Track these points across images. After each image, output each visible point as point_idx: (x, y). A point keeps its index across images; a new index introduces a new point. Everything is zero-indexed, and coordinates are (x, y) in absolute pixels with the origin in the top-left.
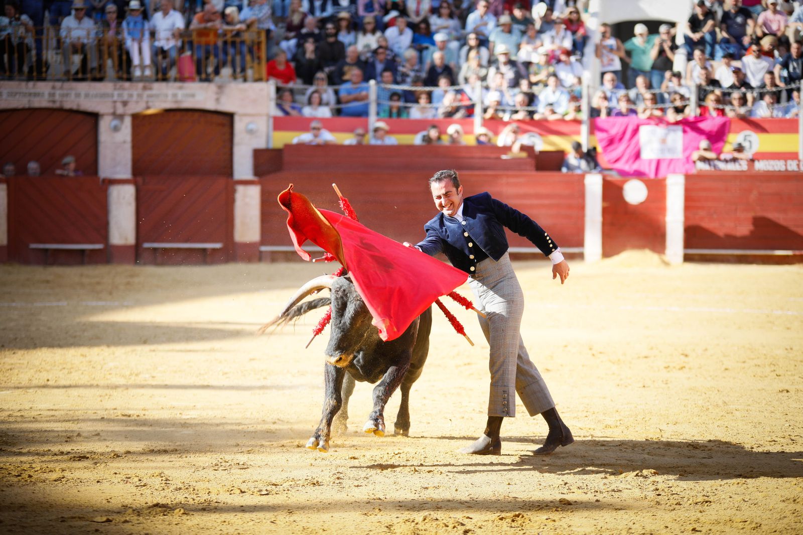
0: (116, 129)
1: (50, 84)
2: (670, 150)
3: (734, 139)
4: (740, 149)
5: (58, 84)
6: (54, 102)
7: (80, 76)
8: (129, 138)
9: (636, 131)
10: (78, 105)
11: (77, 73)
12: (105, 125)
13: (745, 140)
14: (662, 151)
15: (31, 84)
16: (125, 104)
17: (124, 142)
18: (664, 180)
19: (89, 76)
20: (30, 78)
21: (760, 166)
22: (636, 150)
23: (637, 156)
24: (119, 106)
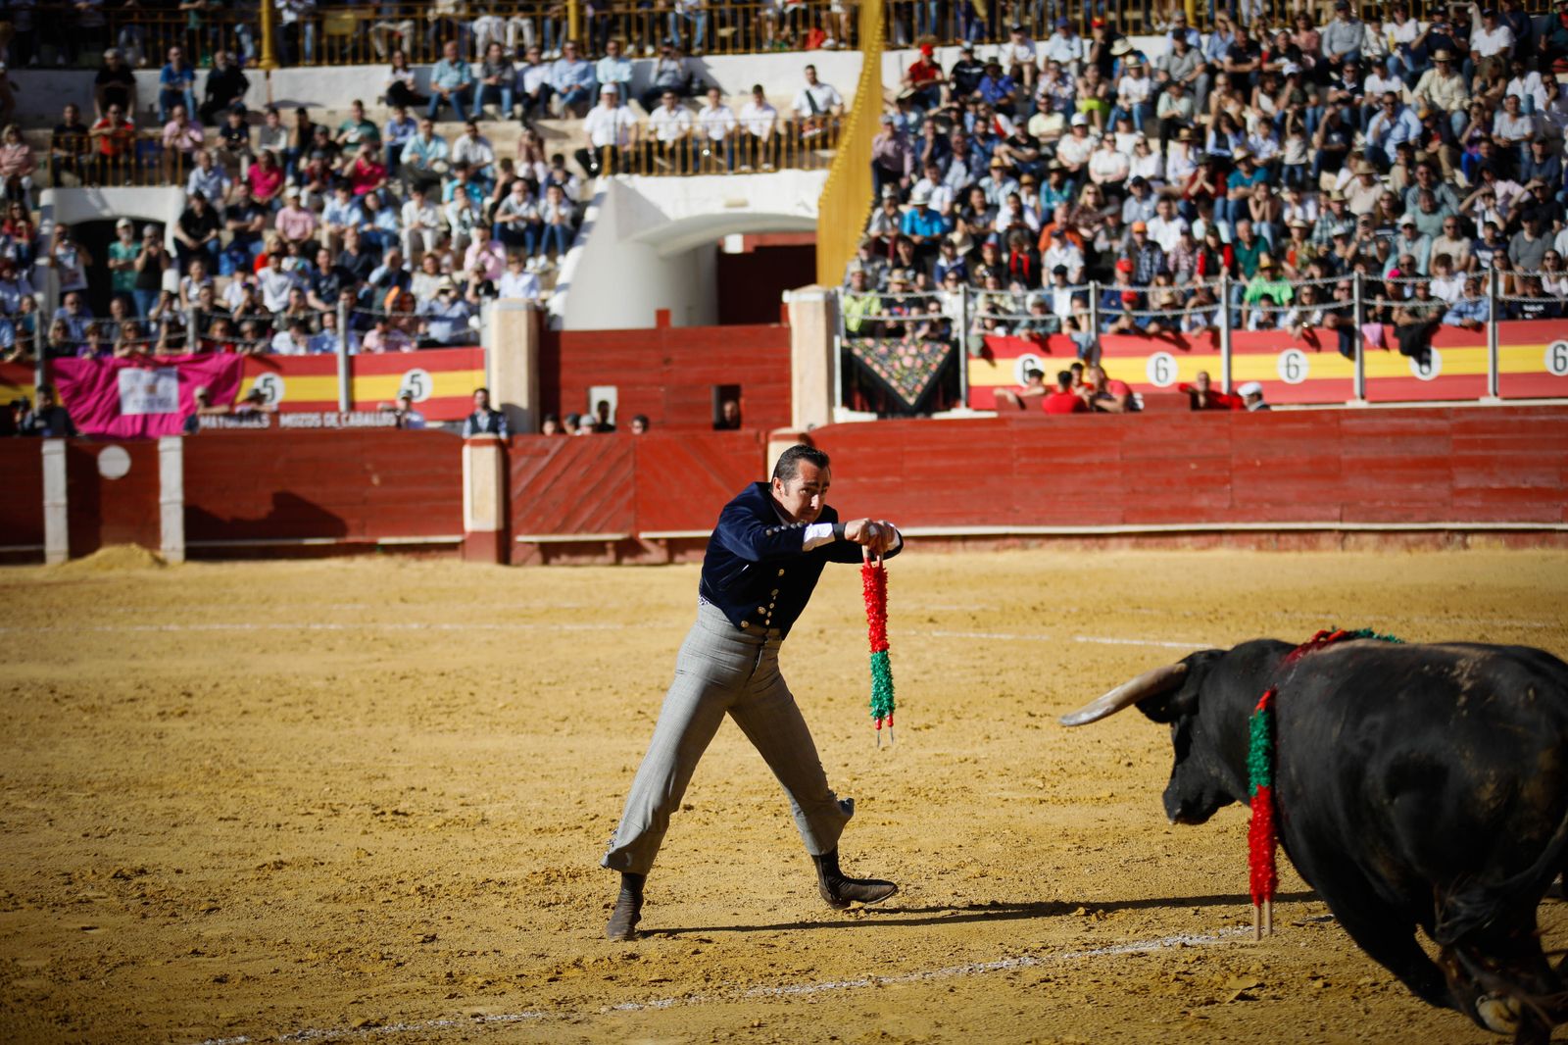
2: (164, 402)
3: (250, 384)
4: (257, 397)
9: (113, 376)
13: (265, 386)
14: (150, 403)
18: (156, 443)
21: (287, 421)
22: (114, 401)
23: (116, 408)
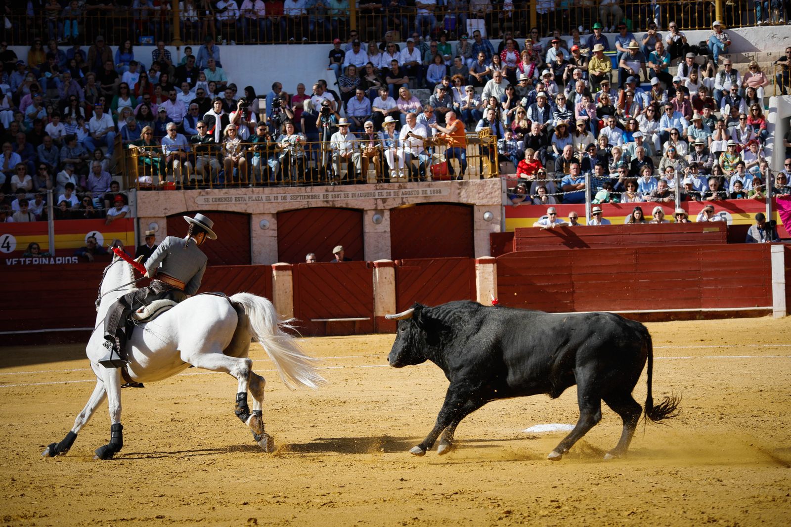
0: (378, 222)
1: (323, 188)
5: (330, 188)
6: (327, 202)
7: (348, 180)
8: (388, 229)
10: (347, 204)
11: (345, 177)
12: (368, 219)
15: (309, 188)
16: (384, 201)
17: (385, 232)
19: (355, 179)
20: (306, 185)
24: (380, 202)
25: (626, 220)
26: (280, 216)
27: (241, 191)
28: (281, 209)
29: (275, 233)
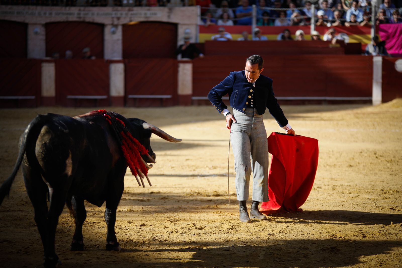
0: (114, 33)
1: (78, 8)
5: (82, 8)
6: (80, 18)
7: (94, 4)
8: (120, 38)
10: (93, 20)
11: (92, 2)
12: (108, 30)
15: (68, 8)
16: (118, 19)
17: (118, 40)
19: (99, 3)
20: (67, 5)
24: (115, 20)
25: (279, 37)
26: (48, 26)
27: (21, 8)
28: (48, 21)
29: (43, 37)
